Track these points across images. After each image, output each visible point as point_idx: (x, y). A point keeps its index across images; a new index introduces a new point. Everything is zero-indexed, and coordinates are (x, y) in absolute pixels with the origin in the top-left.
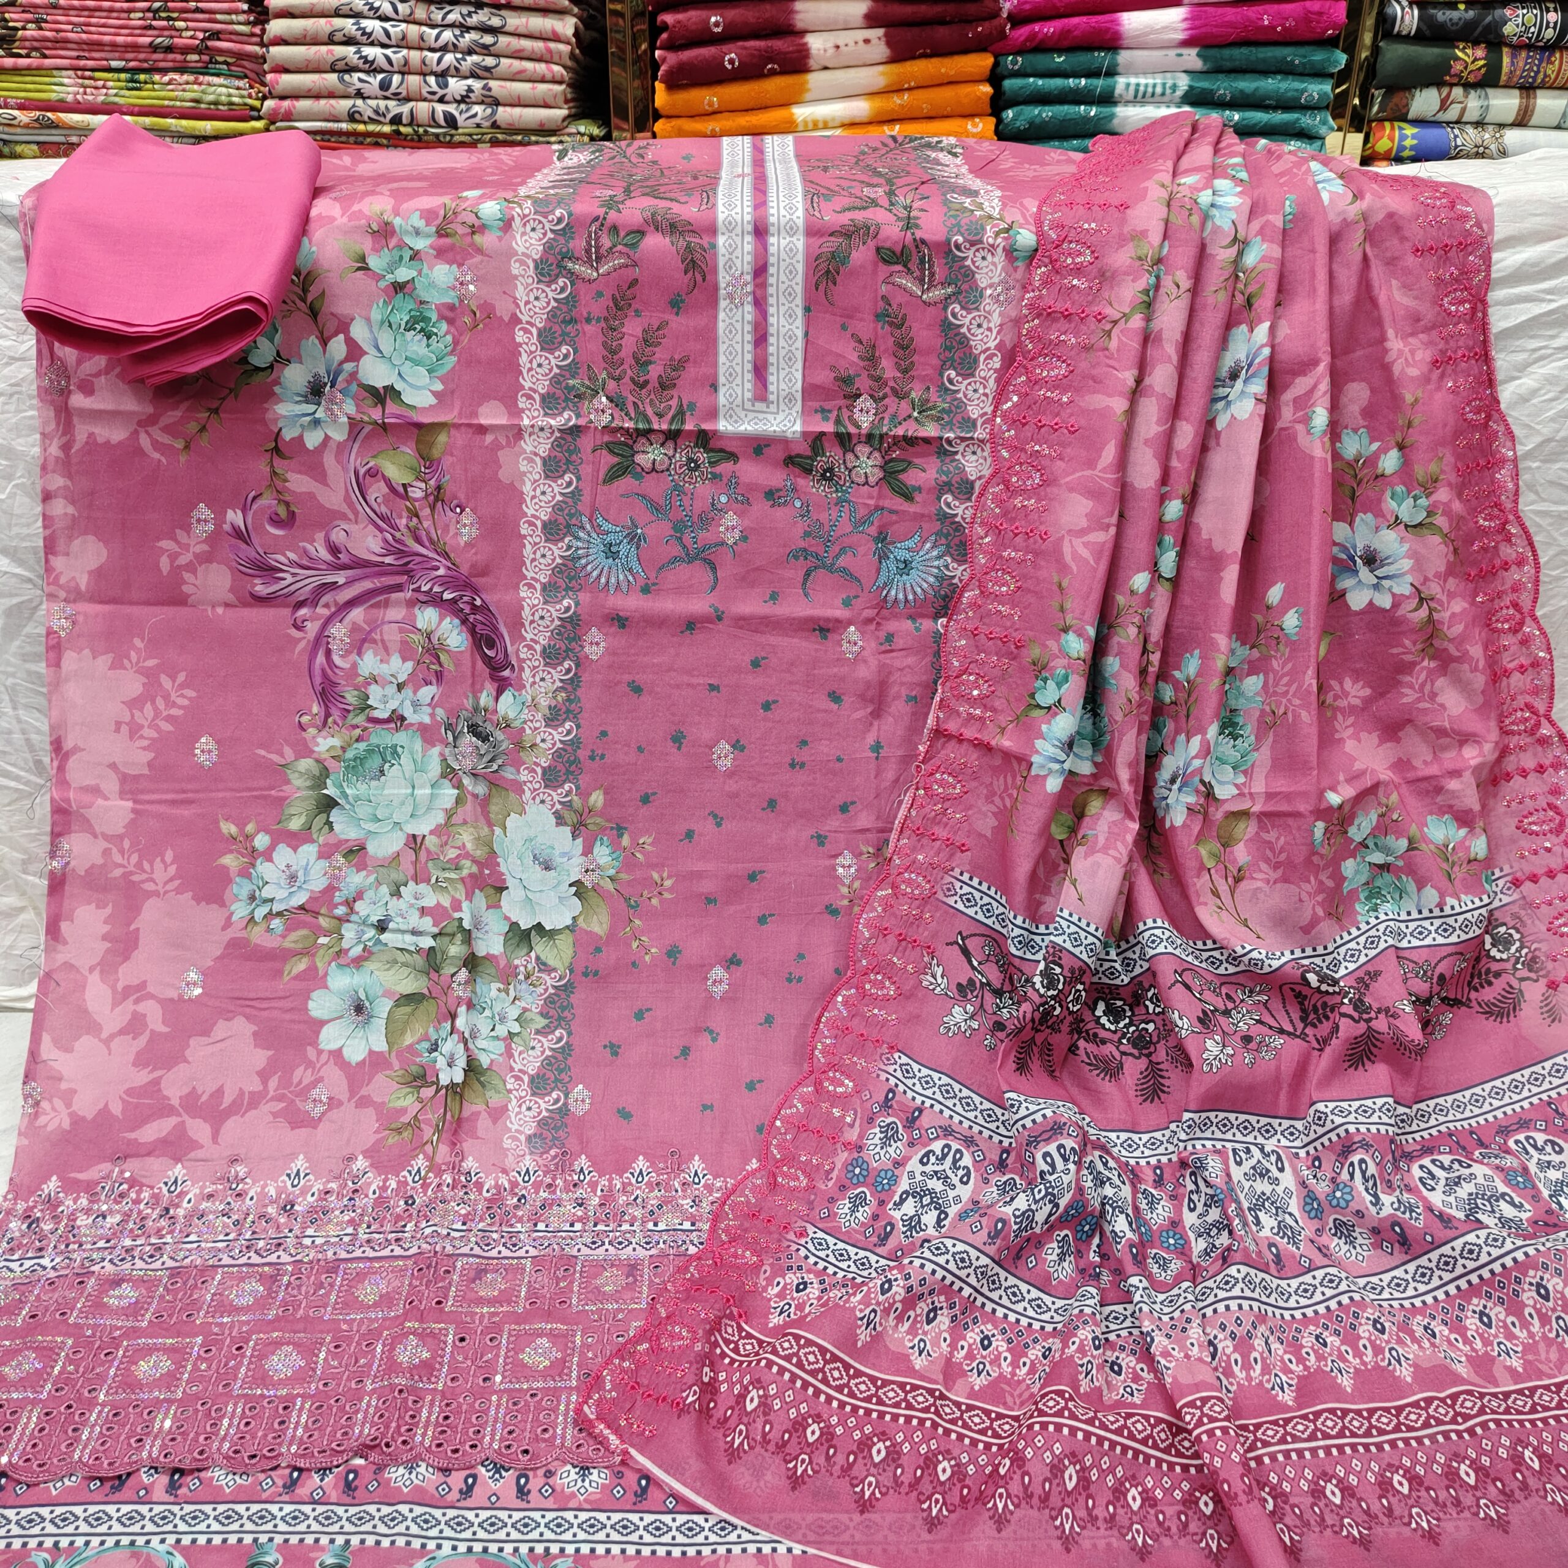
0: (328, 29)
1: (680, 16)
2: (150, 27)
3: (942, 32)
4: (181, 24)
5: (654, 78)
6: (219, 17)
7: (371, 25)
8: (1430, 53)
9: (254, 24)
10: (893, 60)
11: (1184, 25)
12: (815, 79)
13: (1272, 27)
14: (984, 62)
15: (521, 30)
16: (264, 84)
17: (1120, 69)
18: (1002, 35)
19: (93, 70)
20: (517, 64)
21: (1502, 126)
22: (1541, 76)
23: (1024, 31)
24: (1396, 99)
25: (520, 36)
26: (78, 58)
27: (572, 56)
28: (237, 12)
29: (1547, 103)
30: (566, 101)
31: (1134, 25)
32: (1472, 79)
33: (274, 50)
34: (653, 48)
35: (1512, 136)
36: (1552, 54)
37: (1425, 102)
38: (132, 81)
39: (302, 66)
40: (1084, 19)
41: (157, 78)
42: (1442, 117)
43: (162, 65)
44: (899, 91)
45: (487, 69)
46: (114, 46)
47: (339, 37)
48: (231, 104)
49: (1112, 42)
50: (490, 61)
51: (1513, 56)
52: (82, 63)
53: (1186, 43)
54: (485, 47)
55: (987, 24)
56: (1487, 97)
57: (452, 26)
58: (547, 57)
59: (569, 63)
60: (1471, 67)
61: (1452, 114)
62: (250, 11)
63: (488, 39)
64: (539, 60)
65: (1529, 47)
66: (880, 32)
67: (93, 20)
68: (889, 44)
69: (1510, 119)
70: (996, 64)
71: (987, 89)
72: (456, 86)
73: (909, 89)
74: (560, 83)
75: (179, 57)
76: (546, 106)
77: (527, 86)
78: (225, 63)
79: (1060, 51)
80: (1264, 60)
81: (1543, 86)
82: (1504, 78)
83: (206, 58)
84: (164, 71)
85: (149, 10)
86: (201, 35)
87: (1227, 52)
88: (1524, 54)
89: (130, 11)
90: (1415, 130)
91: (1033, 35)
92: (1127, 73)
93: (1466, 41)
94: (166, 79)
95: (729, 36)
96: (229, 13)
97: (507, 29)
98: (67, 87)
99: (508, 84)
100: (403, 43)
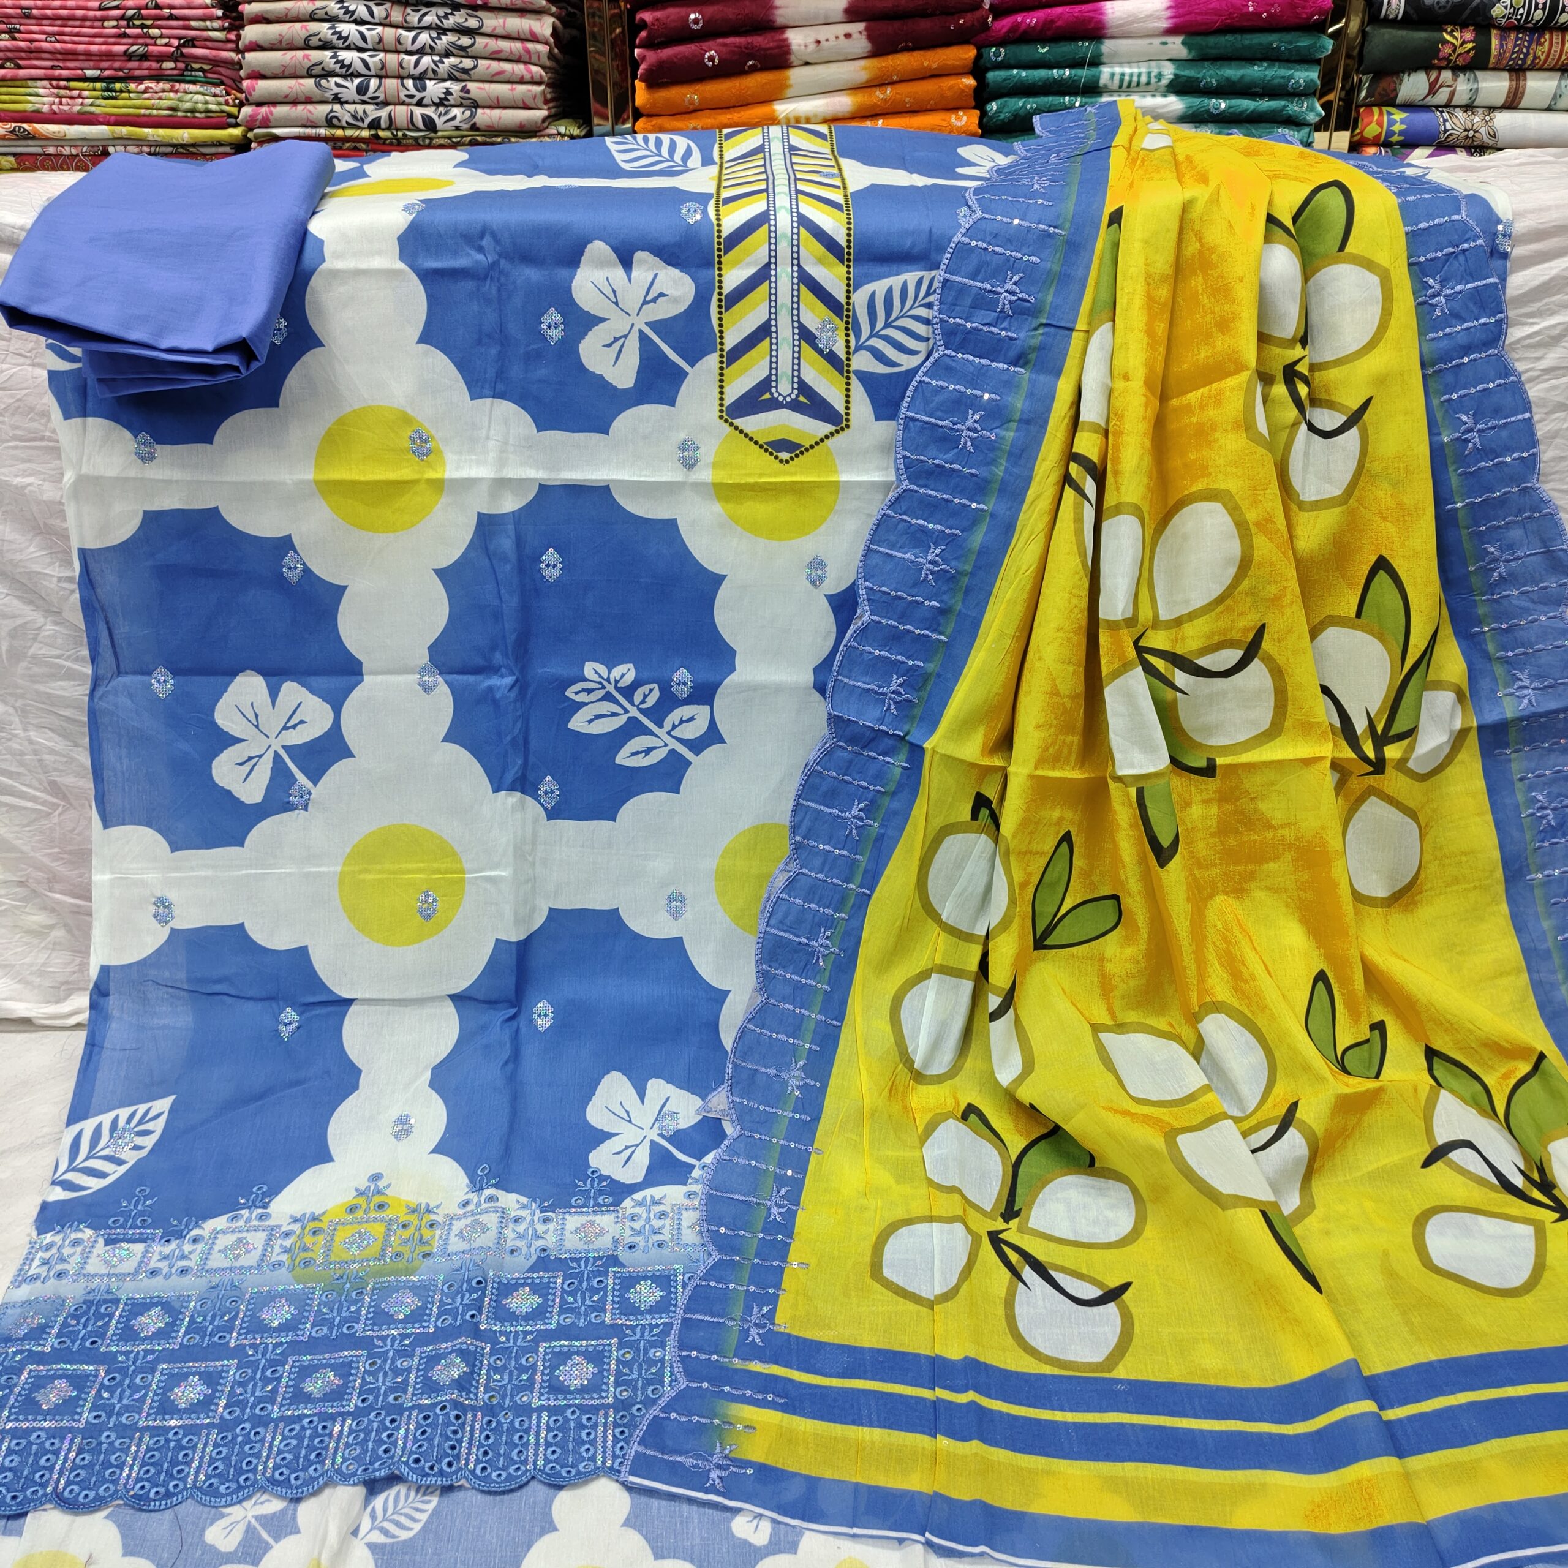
0: (304, 34)
1: (659, 14)
2: (125, 35)
3: (924, 25)
4: (155, 32)
5: (635, 77)
6: (193, 23)
7: (345, 28)
8: (1419, 36)
9: (229, 30)
10: (875, 54)
11: (1168, 13)
12: (796, 76)
13: (1256, 14)
14: (967, 53)
15: (499, 31)
16: (241, 91)
17: (1104, 59)
18: (985, 27)
19: (68, 80)
20: (495, 66)
21: (1492, 109)
22: (1531, 57)
23: (1006, 23)
24: (1384, 84)
25: (497, 37)
26: (53, 68)
27: (551, 55)
28: (211, 18)
29: (1539, 85)
30: (546, 102)
31: (1117, 14)
32: (1460, 61)
33: (247, 55)
34: (633, 47)
35: (1503, 121)
36: (1542, 35)
37: (1413, 85)
38: (107, 90)
39: (279, 71)
40: (1067, 9)
41: (132, 86)
42: (1430, 100)
43: (137, 73)
44: (882, 85)
45: (465, 71)
46: (88, 55)
47: (314, 41)
48: (208, 111)
49: (1096, 31)
50: (468, 63)
51: (1502, 38)
52: (57, 72)
53: (1170, 32)
54: (463, 48)
55: (969, 16)
56: (1476, 80)
57: (429, 28)
58: (526, 58)
59: (548, 63)
60: (1459, 50)
61: (1442, 97)
62: (224, 17)
63: (465, 41)
64: (518, 61)
65: (1518, 28)
66: (861, 26)
67: (67, 30)
68: (870, 38)
69: (1500, 100)
70: (979, 56)
71: (970, 82)
72: (434, 89)
73: (892, 83)
74: (539, 83)
75: (154, 65)
76: (526, 107)
77: (506, 87)
78: (201, 70)
79: (1044, 41)
80: (1250, 47)
81: (1533, 68)
82: (1493, 60)
83: (181, 65)
84: (140, 79)
85: (123, 18)
86: (175, 42)
87: (1212, 40)
88: (1513, 36)
89: (104, 19)
90: (1404, 115)
91: (1015, 27)
92: (1111, 63)
93: (1455, 24)
94: (142, 87)
95: (709, 33)
96: (203, 19)
97: (484, 30)
98: (42, 98)
99: (486, 86)
100: (380, 46)
